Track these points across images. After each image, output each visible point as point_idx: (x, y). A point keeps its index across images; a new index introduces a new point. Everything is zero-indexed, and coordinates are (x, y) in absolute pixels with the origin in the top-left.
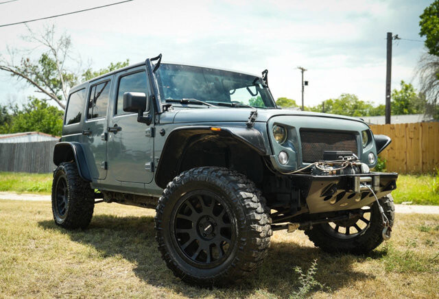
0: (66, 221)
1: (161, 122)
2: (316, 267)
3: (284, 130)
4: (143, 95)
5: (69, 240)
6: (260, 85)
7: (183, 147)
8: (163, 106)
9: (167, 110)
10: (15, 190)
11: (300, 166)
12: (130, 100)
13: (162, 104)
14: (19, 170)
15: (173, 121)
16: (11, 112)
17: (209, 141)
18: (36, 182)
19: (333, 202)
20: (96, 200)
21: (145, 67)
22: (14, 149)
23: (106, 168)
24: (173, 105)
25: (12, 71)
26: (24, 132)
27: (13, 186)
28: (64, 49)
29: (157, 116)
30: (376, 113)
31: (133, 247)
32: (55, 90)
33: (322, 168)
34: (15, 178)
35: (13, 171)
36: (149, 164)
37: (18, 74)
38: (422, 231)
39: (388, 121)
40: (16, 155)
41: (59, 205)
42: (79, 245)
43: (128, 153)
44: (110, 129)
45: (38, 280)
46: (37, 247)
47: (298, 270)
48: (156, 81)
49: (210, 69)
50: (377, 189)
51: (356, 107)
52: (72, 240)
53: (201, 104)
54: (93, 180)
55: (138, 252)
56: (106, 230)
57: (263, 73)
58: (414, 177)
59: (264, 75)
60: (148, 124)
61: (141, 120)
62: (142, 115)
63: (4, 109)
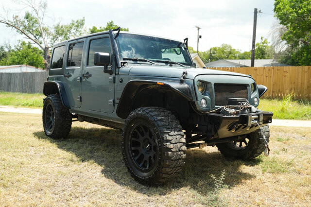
0: (53, 133)
1: (120, 73)
2: (224, 174)
3: (204, 84)
4: (107, 54)
5: (57, 148)
6: (183, 48)
7: (135, 92)
8: (122, 63)
9: (124, 65)
10: (12, 105)
11: (213, 108)
12: (99, 58)
13: (120, 61)
14: (14, 91)
15: (129, 73)
16: (6, 50)
17: (153, 89)
18: (27, 99)
19: (233, 131)
20: (73, 119)
21: (108, 35)
22: (11, 76)
23: (81, 101)
24: (128, 61)
25: (7, 24)
26: (16, 64)
27: (11, 102)
28: (43, 10)
29: (117, 69)
30: (243, 58)
31: (100, 154)
32: (37, 37)
33: (229, 110)
34: (12, 96)
35: (10, 91)
36: (111, 101)
37: (12, 26)
38: (279, 141)
39: (253, 65)
40: (13, 81)
41: (48, 123)
42: (63, 151)
43: (93, 86)
44: (84, 75)
45: (40, 180)
46: (35, 154)
47: (213, 176)
48: (117, 45)
49: (151, 37)
50: (261, 123)
51: (230, 53)
52: (58, 148)
53: (145, 61)
54: (72, 108)
55: (104, 157)
56: (80, 140)
57: (185, 40)
58: (268, 100)
59: (186, 41)
60: (111, 74)
61: (106, 71)
62: (107, 68)
63: (2, 48)
